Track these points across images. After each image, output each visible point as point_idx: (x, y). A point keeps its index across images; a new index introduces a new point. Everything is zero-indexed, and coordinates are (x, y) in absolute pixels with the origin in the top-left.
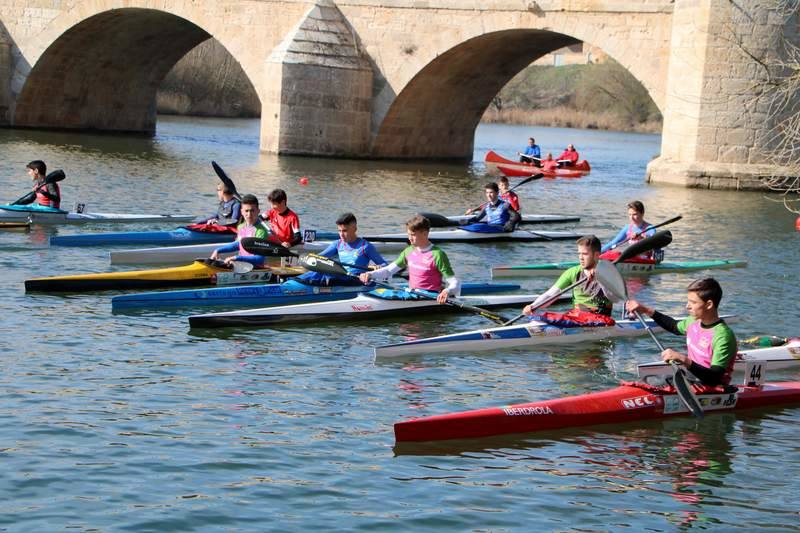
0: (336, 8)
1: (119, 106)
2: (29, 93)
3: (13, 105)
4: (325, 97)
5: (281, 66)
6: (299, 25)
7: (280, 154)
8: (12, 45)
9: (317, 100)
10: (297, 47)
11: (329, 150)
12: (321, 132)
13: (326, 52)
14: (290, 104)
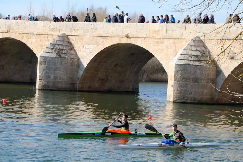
0: (201, 41)
1: (122, 81)
2: (84, 78)
3: (78, 83)
4: (193, 78)
5: (174, 65)
6: (183, 48)
7: (173, 102)
8: (79, 59)
9: (190, 79)
10: (182, 57)
11: (195, 100)
12: (191, 93)
13: (194, 59)
14: (178, 81)
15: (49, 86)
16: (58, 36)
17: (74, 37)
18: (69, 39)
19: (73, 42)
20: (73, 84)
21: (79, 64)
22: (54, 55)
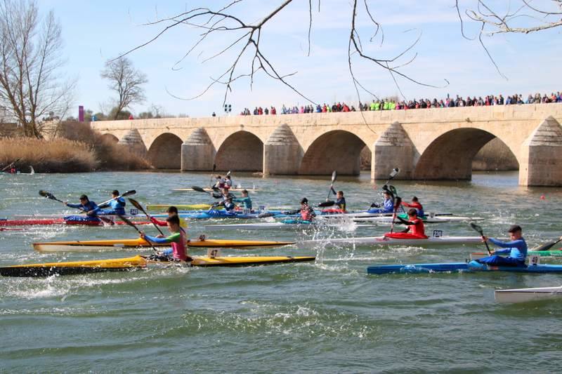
0: (555, 121)
2: (419, 165)
3: (413, 171)
4: (550, 160)
5: (528, 147)
6: (537, 129)
7: (528, 186)
8: (413, 147)
9: (546, 161)
10: (537, 138)
11: (552, 183)
12: (548, 176)
13: (550, 140)
14: (533, 164)
15: (384, 176)
16: (392, 125)
17: (407, 125)
18: (402, 127)
19: (406, 130)
20: (409, 173)
21: (414, 151)
22: (389, 144)
